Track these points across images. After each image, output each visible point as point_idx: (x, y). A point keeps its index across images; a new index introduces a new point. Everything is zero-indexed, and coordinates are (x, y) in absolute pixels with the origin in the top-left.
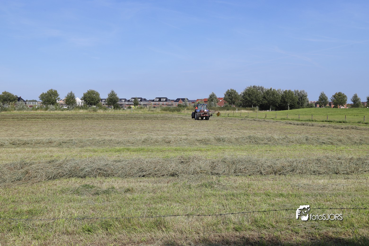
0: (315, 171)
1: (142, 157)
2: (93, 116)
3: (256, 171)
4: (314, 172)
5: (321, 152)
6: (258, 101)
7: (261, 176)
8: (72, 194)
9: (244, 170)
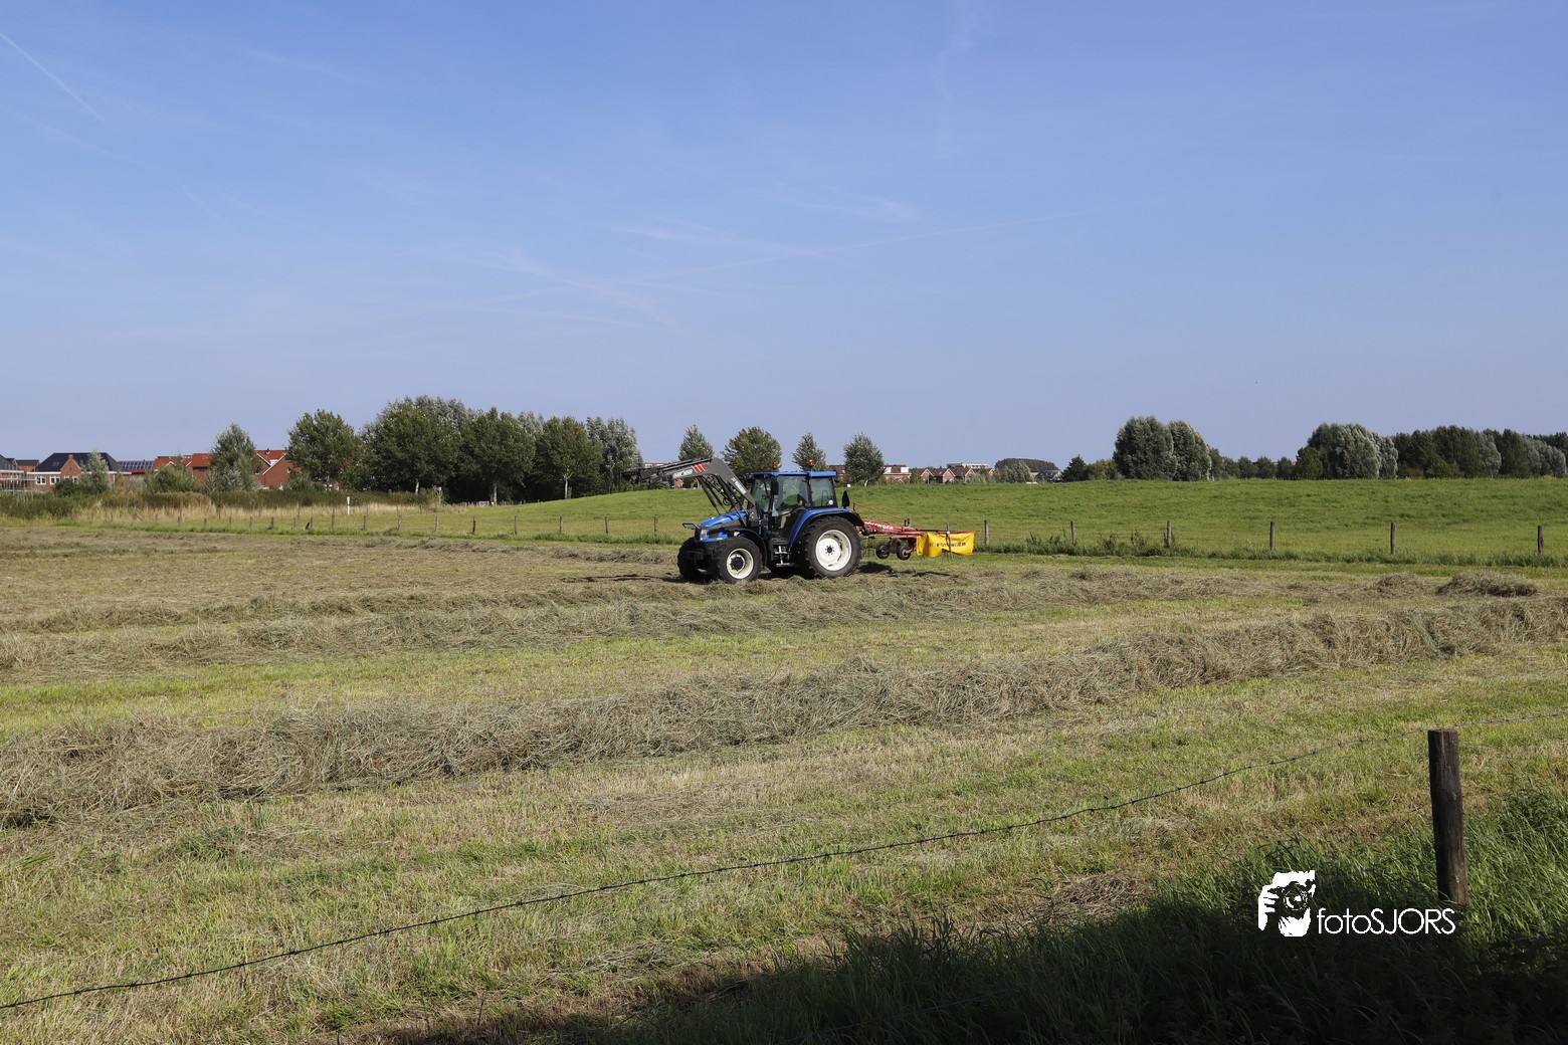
0: (660, 742)
3: (423, 763)
4: (656, 744)
5: (684, 664)
6: (441, 465)
7: (446, 783)
9: (375, 763)
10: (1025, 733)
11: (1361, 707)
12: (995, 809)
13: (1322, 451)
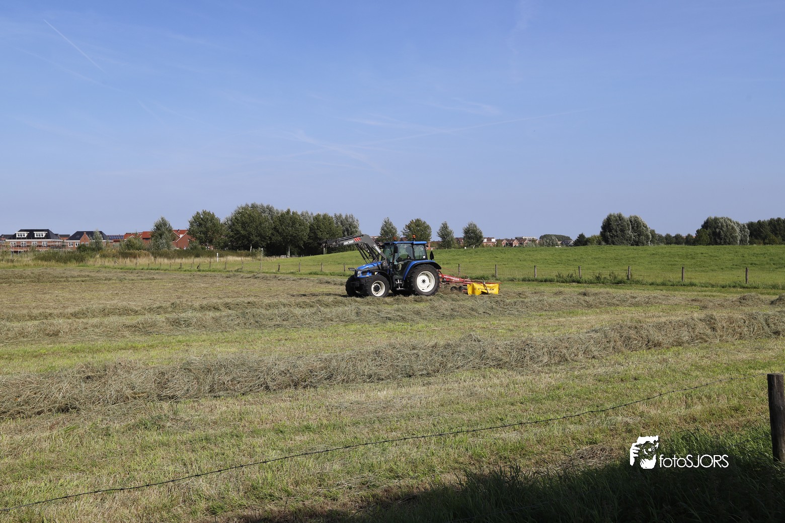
0: (372, 376)
3: (255, 384)
5: (383, 337)
6: (263, 237)
7: (266, 394)
9: (232, 384)
10: (556, 373)
11: (730, 362)
12: (541, 411)
13: (709, 231)
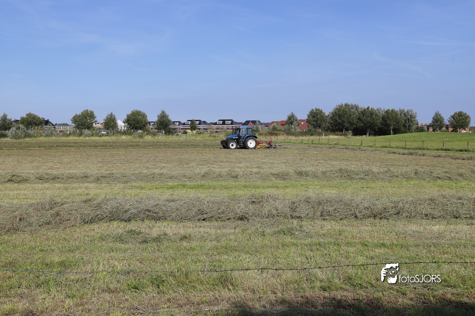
0: (428, 215)
1: (203, 196)
2: (139, 143)
3: (349, 214)
4: (426, 215)
5: (435, 189)
6: (352, 124)
7: (355, 221)
8: (114, 241)
9: (334, 212)
